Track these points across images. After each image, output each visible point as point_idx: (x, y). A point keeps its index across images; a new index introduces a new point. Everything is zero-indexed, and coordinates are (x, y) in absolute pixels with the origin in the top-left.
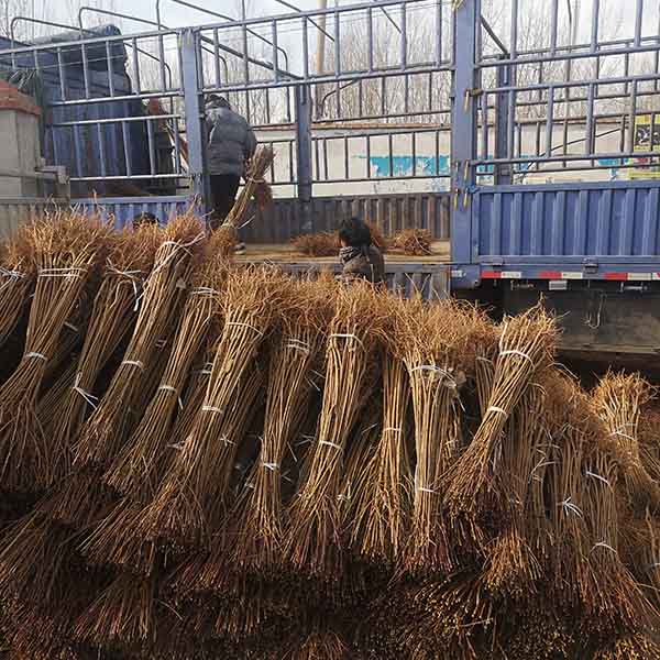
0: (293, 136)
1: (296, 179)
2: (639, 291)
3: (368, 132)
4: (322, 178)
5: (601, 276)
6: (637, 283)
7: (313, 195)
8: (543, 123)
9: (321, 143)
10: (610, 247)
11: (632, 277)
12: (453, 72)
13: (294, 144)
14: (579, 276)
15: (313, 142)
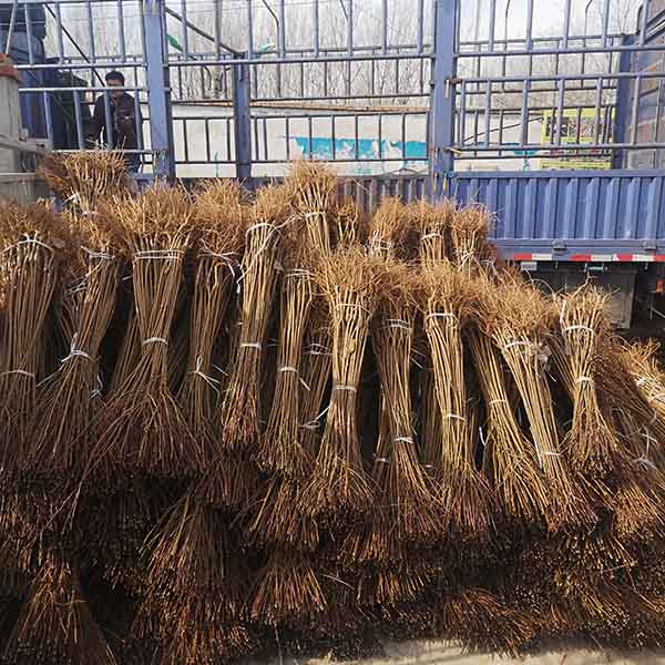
0: (232, 114)
1: (233, 158)
2: (600, 271)
3: (311, 113)
4: (262, 158)
5: (567, 258)
6: (599, 264)
7: (253, 175)
8: (482, 112)
9: (260, 121)
10: (576, 232)
11: (595, 258)
12: (433, 60)
13: (232, 121)
14: (548, 257)
15: (253, 121)
